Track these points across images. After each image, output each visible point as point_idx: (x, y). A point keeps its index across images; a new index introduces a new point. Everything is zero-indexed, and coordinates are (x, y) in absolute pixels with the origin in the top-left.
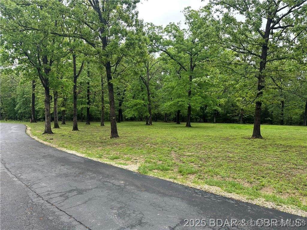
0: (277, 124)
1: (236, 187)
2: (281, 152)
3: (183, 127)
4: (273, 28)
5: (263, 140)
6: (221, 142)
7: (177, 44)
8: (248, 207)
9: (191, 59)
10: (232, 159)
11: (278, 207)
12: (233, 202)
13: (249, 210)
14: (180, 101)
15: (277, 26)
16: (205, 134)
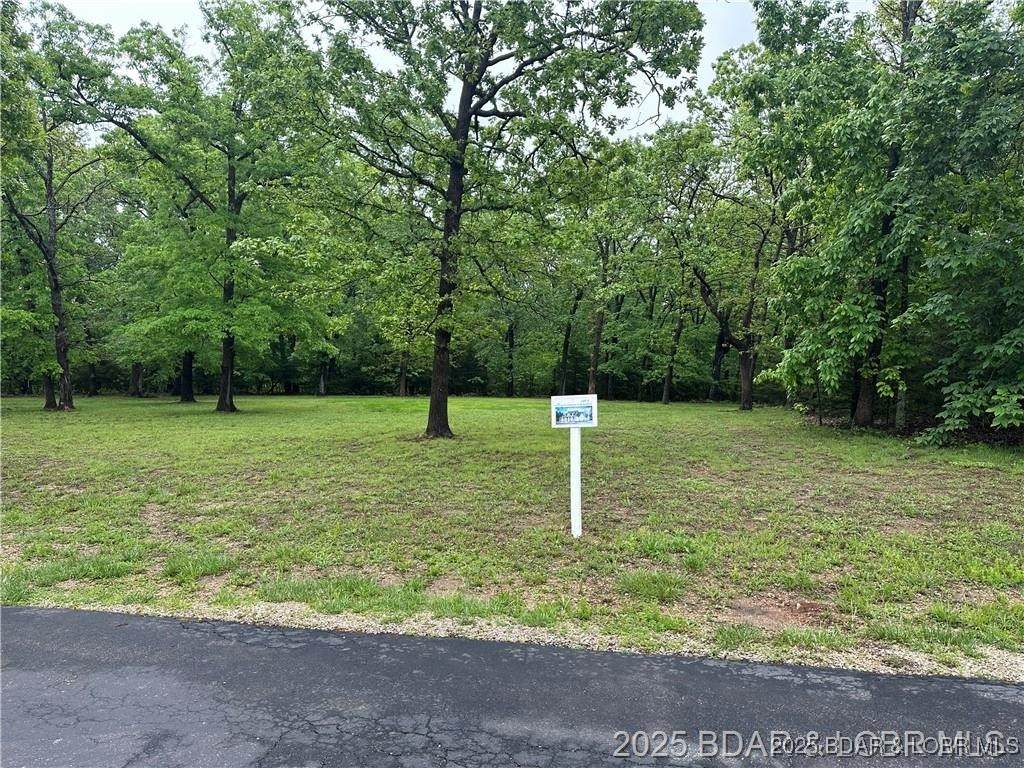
0: (497, 395)
1: (357, 592)
2: (494, 471)
3: (205, 413)
4: (478, 112)
5: (454, 441)
6: (332, 456)
7: (174, 106)
8: (382, 646)
9: (232, 170)
10: (359, 507)
11: (465, 628)
12: (338, 641)
13: (382, 654)
14: (191, 319)
15: (488, 107)
16: (286, 433)
